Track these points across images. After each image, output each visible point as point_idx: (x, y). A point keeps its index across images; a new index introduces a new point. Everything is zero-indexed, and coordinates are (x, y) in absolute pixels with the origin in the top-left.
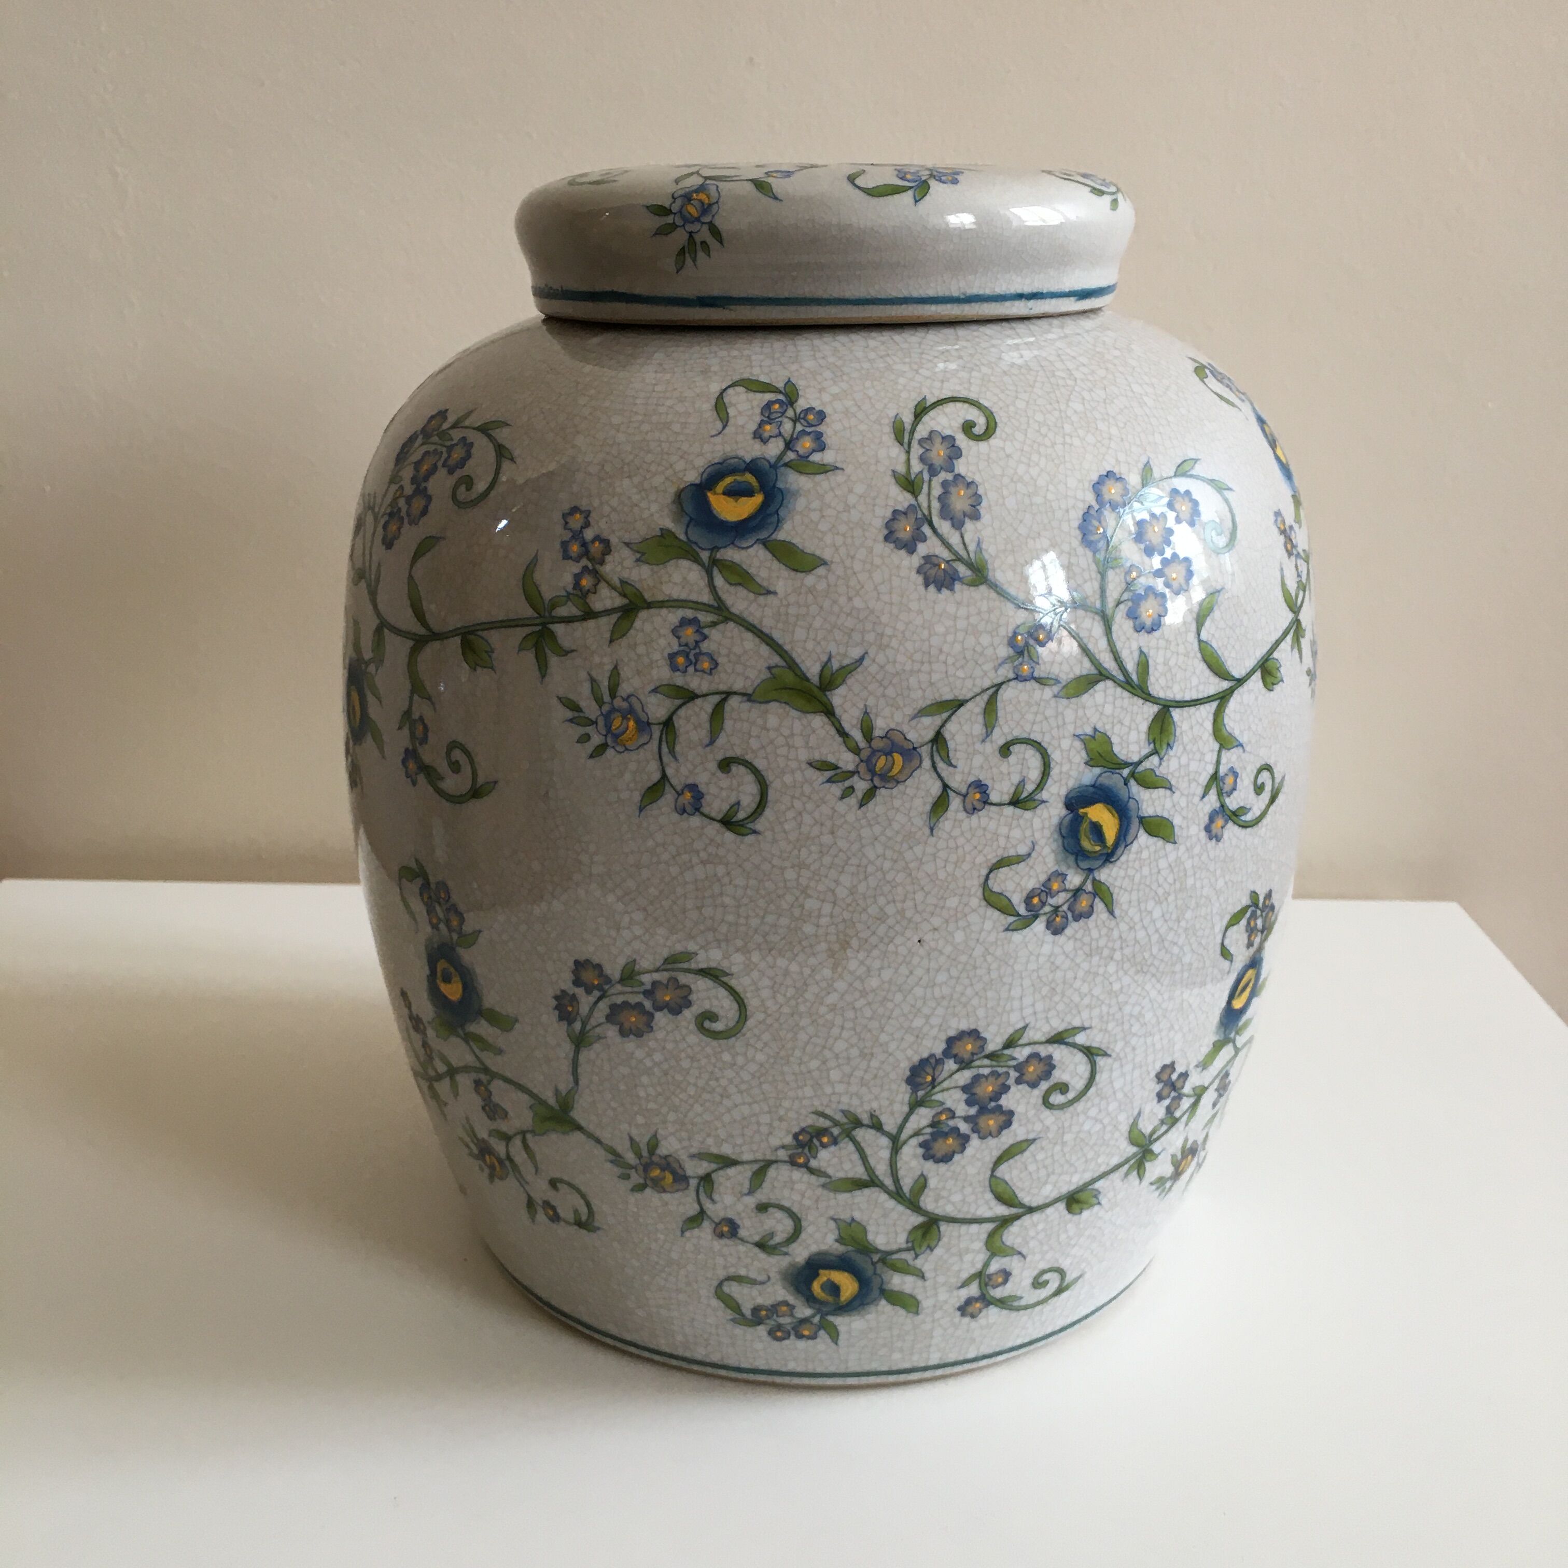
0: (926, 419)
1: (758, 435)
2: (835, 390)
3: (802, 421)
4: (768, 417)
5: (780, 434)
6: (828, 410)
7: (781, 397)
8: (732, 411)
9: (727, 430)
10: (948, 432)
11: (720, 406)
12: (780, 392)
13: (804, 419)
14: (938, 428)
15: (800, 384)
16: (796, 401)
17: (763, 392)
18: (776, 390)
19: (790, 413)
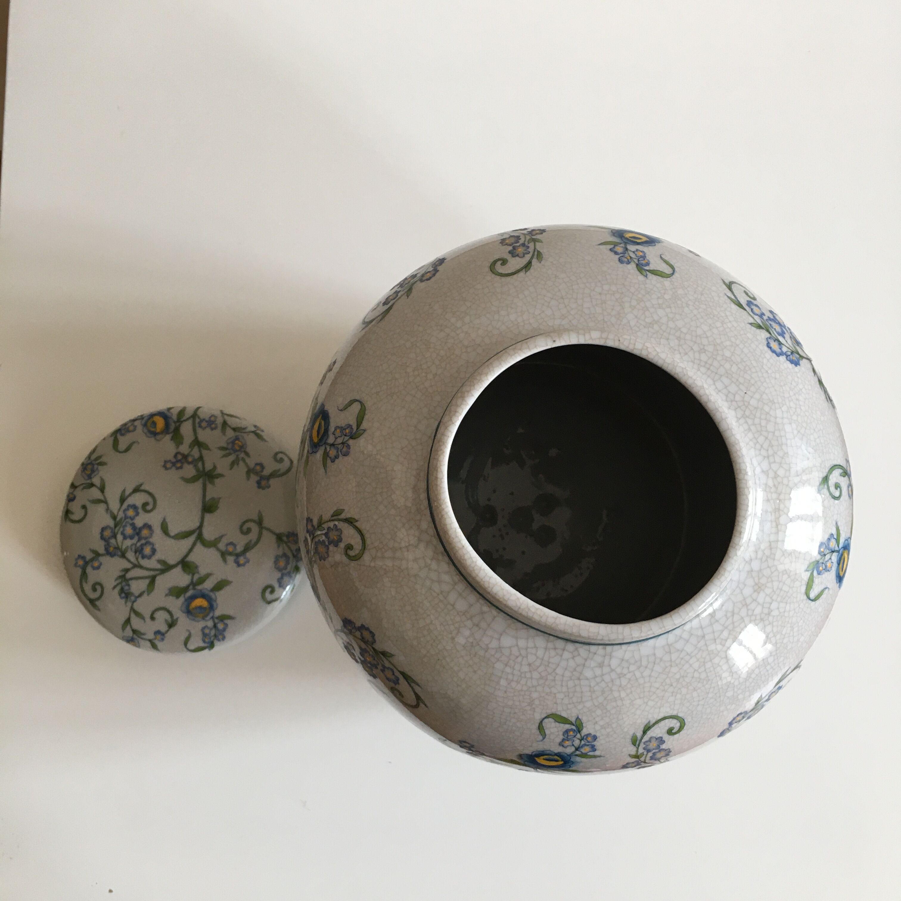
0: (648, 733)
1: (561, 744)
2: (601, 723)
3: (585, 740)
4: (567, 737)
5: (573, 745)
6: (598, 735)
7: (574, 727)
8: (547, 732)
9: (545, 740)
10: (659, 736)
11: (541, 727)
12: (574, 725)
13: (586, 739)
14: (654, 735)
15: (584, 719)
16: (582, 730)
17: (565, 724)
18: (571, 724)
19: (578, 736)
